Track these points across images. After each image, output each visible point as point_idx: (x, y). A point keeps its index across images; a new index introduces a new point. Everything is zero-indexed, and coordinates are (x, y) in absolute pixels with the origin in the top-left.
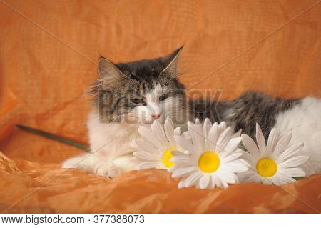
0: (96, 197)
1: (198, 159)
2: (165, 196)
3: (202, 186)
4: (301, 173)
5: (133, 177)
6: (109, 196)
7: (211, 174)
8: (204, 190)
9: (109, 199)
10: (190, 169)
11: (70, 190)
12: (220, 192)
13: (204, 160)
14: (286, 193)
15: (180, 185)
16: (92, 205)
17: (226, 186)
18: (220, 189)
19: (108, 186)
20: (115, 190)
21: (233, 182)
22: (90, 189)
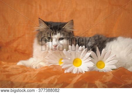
0: (30, 77)
1: (73, 61)
2: (59, 76)
3: (74, 72)
4: (115, 67)
5: (46, 68)
6: (35, 76)
7: (78, 67)
8: (75, 74)
9: (36, 78)
10: (69, 65)
11: (19, 74)
12: (81, 75)
13: (76, 61)
14: (108, 76)
15: (65, 72)
16: (28, 80)
17: (84, 72)
18: (81, 73)
19: (35, 72)
20: (38, 74)
21: (87, 71)
22: (28, 73)
